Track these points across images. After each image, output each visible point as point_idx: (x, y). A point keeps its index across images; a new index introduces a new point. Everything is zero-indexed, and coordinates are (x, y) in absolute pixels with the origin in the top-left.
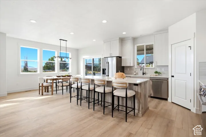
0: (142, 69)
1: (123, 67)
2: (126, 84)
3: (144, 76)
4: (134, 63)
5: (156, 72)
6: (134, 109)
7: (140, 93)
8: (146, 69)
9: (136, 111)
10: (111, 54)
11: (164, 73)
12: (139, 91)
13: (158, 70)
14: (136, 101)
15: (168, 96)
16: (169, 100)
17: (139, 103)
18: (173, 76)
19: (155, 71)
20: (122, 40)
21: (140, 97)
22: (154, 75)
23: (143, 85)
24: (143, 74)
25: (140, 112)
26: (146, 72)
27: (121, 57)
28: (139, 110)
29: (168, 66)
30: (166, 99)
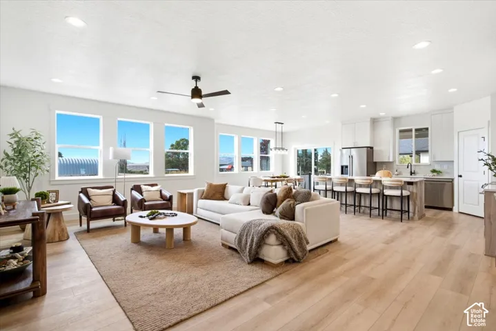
0: (409, 167)
1: (376, 163)
2: (401, 181)
3: (413, 176)
4: (394, 157)
5: (434, 171)
6: (408, 212)
7: (416, 194)
8: (415, 166)
9: (411, 215)
10: (354, 143)
11: (447, 173)
12: (415, 191)
13: (437, 168)
14: (410, 203)
15: (453, 205)
16: (455, 209)
17: (415, 205)
18: (461, 176)
19: (431, 169)
20: (375, 122)
21: (416, 198)
22: (430, 175)
23: (419, 185)
24: (411, 173)
25: (416, 215)
26: (416, 171)
27: (372, 148)
28: (414, 213)
29: (453, 161)
30: (451, 210)
